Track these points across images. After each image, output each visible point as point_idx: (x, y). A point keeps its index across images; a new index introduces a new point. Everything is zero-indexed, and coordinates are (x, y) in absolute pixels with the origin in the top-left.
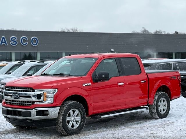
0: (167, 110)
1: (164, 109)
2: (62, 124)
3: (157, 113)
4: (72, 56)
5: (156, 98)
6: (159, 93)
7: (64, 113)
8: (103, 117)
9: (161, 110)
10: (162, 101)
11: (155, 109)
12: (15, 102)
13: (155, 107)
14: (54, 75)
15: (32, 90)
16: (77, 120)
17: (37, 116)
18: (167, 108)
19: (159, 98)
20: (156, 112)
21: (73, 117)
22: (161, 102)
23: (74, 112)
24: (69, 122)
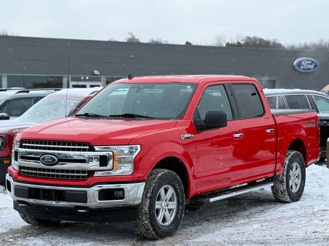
0: (300, 186)
1: (297, 184)
2: (148, 216)
3: (288, 192)
4: (133, 79)
5: (286, 164)
6: (290, 154)
7: (152, 193)
8: (212, 200)
9: (292, 185)
10: (294, 169)
11: (285, 183)
12: (51, 173)
13: (285, 181)
14: (111, 116)
15: (88, 147)
16: (170, 207)
18: (301, 182)
19: (291, 161)
20: (285, 188)
21: (164, 202)
23: (166, 191)
24: (158, 211)
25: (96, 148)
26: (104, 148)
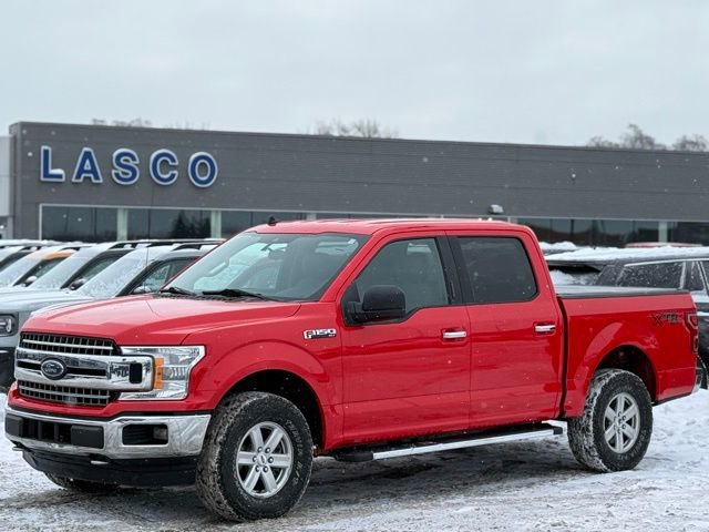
0: (637, 442)
1: (629, 435)
2: (217, 477)
3: (599, 451)
4: (278, 224)
5: (595, 394)
6: (608, 376)
7: (227, 435)
9: (614, 437)
10: (620, 406)
11: (591, 433)
13: (591, 428)
14: (205, 293)
15: (111, 348)
16: (276, 464)
17: (125, 443)
18: (640, 433)
19: (608, 392)
20: (592, 444)
21: (262, 454)
22: (614, 406)
23: (266, 433)
24: (245, 470)
25: (125, 350)
26: (141, 350)
